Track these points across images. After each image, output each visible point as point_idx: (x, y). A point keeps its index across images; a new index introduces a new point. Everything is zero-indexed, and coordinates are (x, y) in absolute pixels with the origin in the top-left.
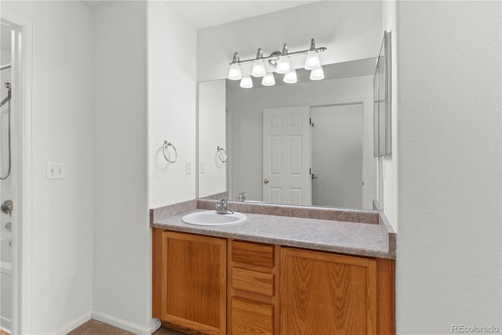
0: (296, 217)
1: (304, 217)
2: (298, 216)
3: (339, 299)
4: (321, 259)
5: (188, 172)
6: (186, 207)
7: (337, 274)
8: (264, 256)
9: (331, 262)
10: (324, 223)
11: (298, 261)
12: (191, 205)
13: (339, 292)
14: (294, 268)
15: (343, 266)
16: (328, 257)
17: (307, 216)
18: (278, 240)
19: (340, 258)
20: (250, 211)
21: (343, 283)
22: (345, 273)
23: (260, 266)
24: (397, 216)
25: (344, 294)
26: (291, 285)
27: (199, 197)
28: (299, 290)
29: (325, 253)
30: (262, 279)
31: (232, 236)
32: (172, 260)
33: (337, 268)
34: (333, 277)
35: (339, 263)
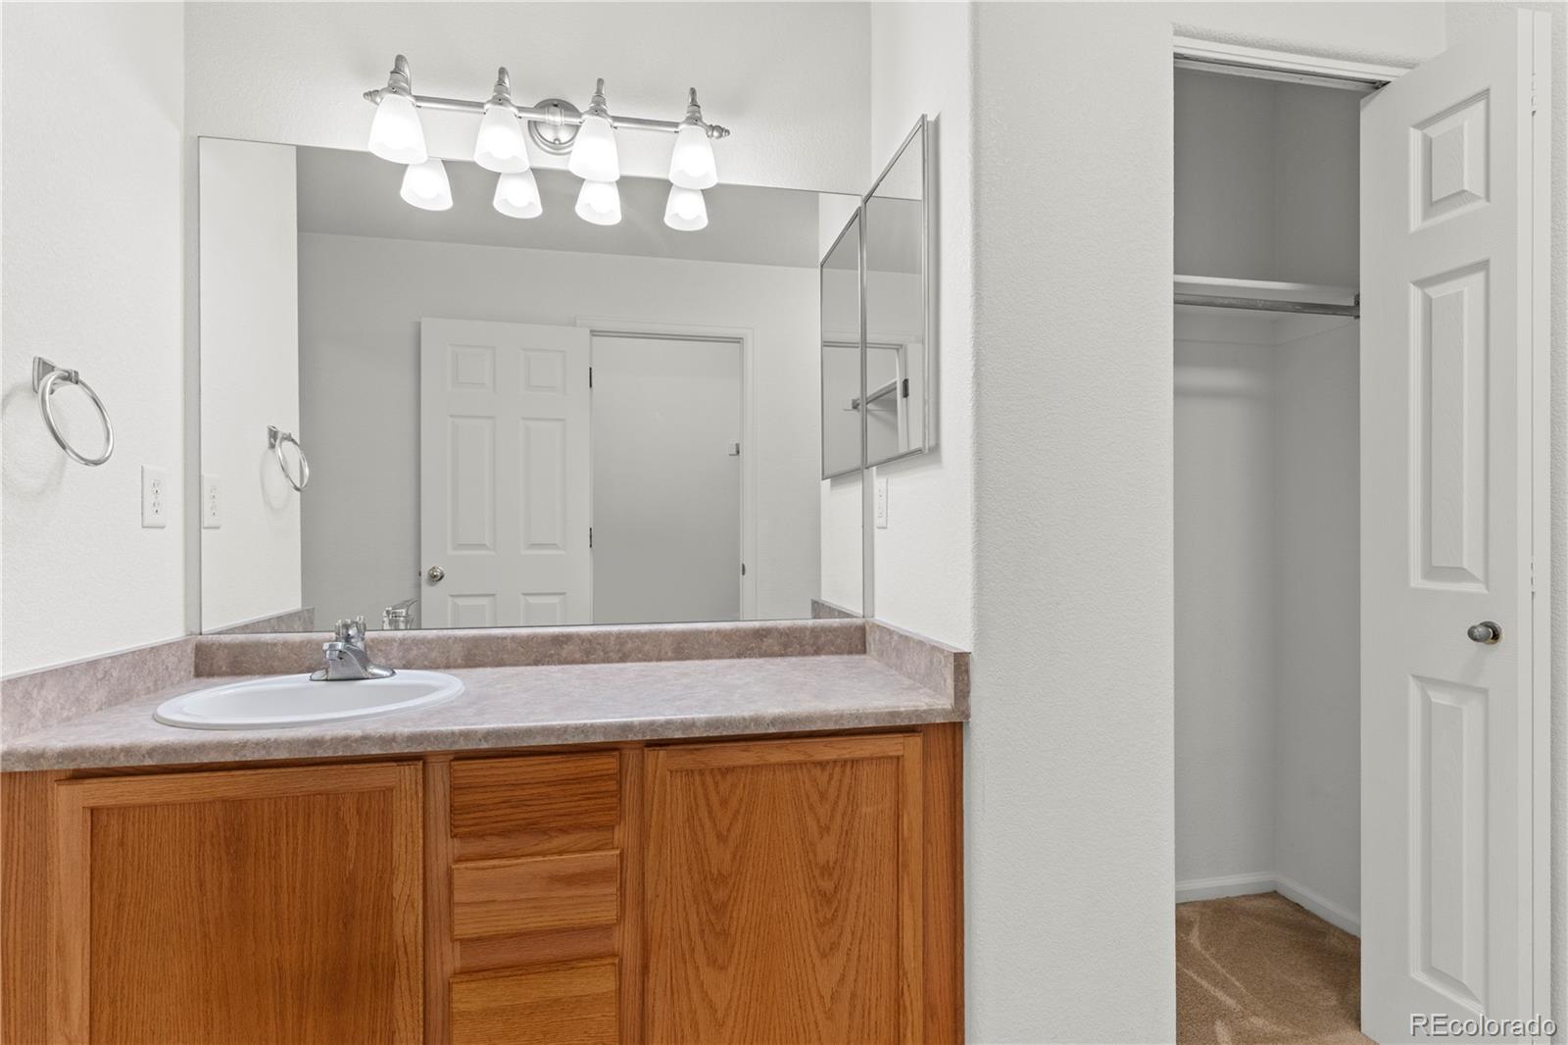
0: (633, 661)
1: (659, 659)
2: (640, 656)
3: (826, 870)
4: (778, 760)
5: (150, 519)
6: (150, 673)
7: (823, 796)
8: (584, 791)
9: (806, 764)
10: (731, 667)
11: (703, 783)
12: (172, 661)
13: (827, 849)
14: (691, 809)
15: (838, 770)
16: (800, 751)
17: (670, 654)
18: (641, 724)
19: (832, 747)
20: (459, 661)
21: (838, 817)
22: (845, 789)
23: (563, 831)
24: (974, 607)
25: (841, 850)
26: (681, 867)
27: (204, 630)
28: (708, 875)
29: (788, 742)
30: (578, 874)
31: (454, 742)
32: (119, 906)
33: (822, 777)
34: (811, 807)
35: (828, 762)
